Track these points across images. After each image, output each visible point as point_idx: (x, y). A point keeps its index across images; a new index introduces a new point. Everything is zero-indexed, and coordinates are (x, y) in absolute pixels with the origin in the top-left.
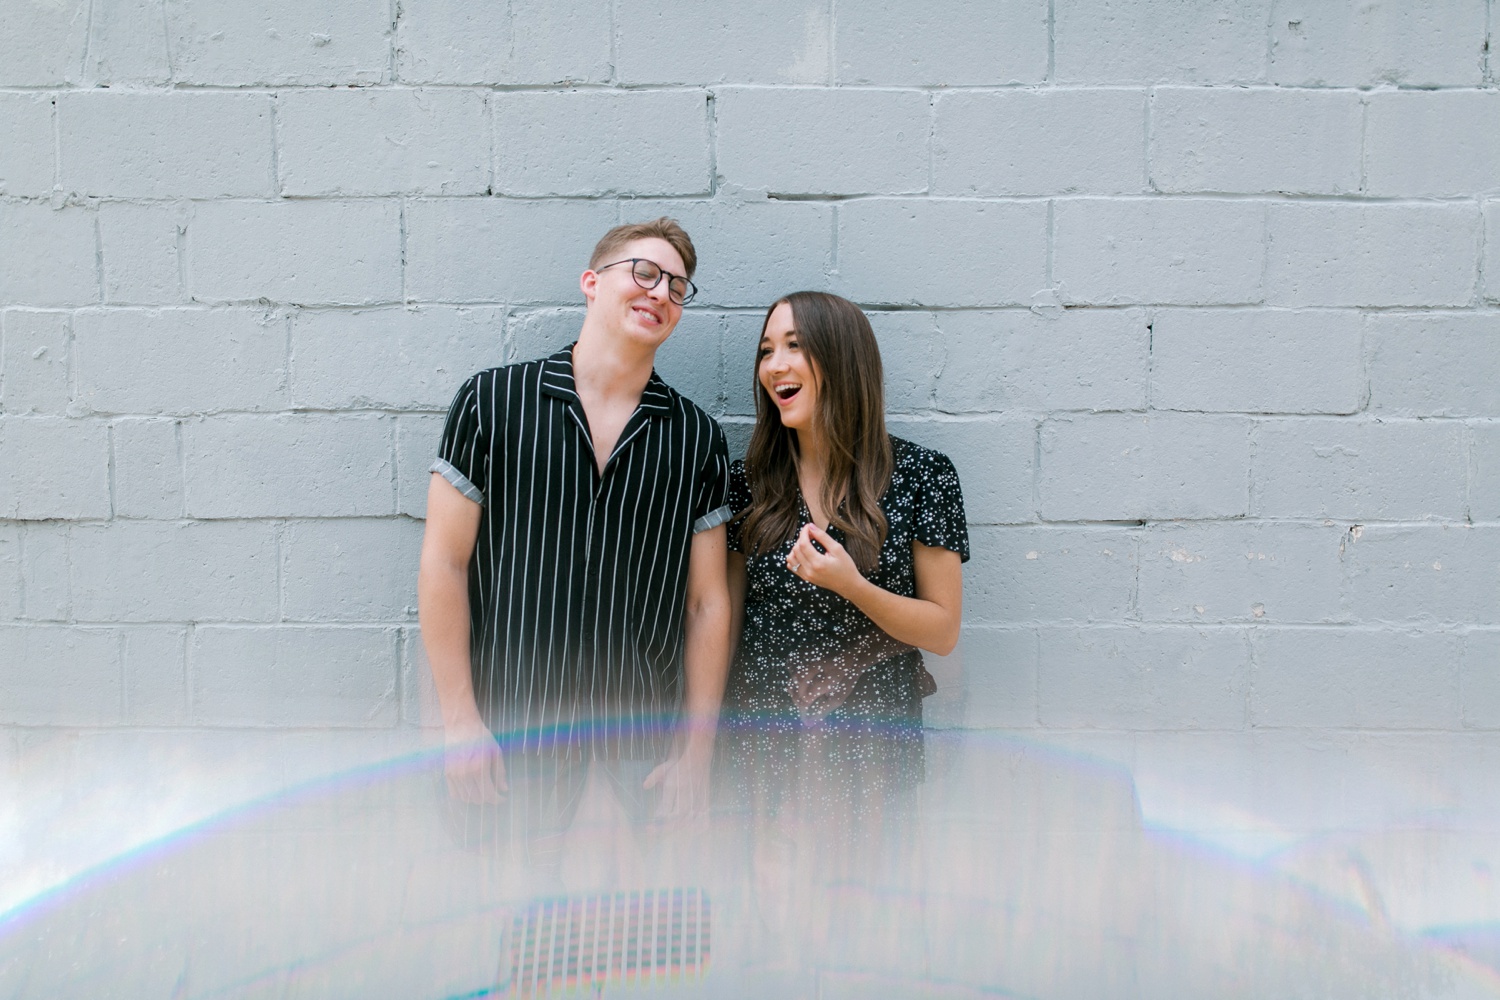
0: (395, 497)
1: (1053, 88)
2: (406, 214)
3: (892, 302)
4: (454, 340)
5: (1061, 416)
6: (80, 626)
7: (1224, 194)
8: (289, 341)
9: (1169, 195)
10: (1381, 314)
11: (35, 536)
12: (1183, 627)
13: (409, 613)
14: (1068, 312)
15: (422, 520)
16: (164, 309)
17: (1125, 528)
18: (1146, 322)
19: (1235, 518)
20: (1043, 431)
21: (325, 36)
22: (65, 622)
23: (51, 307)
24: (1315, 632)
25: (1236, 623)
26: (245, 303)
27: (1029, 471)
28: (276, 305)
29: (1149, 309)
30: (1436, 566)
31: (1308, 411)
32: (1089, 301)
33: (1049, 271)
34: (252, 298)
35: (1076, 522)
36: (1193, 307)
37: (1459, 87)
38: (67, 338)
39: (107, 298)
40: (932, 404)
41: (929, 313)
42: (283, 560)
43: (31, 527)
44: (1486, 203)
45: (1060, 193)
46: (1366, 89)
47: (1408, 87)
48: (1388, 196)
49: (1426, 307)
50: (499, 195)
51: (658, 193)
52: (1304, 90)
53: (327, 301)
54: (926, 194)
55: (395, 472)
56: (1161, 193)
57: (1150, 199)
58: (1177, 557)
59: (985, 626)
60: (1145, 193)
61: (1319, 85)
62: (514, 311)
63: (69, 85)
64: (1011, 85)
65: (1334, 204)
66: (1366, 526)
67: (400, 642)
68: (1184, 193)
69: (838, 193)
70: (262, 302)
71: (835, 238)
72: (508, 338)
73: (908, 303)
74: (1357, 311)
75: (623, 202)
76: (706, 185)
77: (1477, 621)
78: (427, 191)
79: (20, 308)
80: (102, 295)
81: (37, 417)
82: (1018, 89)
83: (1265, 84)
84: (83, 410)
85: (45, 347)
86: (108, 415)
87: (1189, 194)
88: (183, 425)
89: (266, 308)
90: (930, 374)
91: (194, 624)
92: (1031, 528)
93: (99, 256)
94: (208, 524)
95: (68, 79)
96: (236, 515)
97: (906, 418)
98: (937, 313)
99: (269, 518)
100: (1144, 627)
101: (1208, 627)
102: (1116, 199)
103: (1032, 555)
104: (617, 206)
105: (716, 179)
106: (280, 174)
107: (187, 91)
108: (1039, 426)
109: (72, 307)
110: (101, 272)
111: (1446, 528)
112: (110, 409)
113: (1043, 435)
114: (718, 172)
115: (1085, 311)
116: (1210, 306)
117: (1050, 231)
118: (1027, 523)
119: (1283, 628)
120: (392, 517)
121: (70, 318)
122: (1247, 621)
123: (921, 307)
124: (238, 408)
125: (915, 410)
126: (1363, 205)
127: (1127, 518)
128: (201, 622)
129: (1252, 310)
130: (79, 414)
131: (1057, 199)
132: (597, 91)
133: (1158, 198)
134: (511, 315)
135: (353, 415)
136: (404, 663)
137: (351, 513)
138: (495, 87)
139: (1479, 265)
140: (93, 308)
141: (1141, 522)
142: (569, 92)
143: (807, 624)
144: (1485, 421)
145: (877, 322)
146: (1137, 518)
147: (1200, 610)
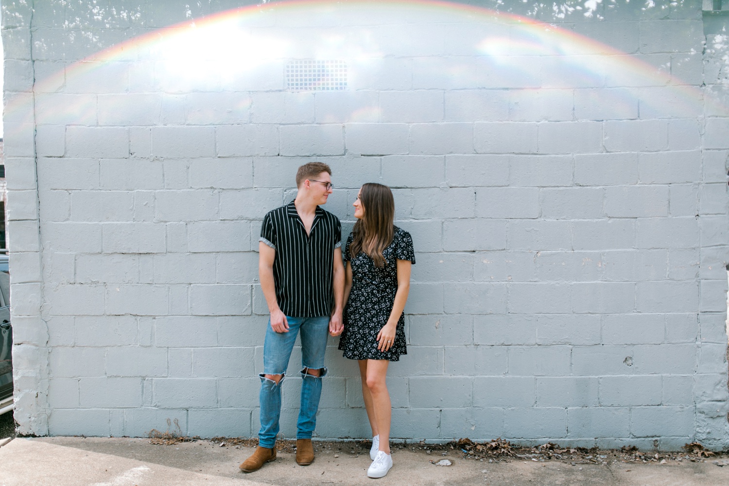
0: (251, 246)
1: (445, 123)
2: (254, 161)
3: (398, 186)
4: (268, 199)
5: (449, 220)
6: (156, 285)
7: (496, 153)
8: (219, 199)
9: (480, 154)
10: (544, 189)
11: (143, 257)
12: (487, 283)
13: (255, 280)
14: (451, 189)
15: (258, 252)
16: (182, 190)
17: (469, 253)
18: (474, 191)
19: (502, 250)
20: (444, 224)
21: (231, 110)
22: (152, 284)
23: (149, 190)
24: (527, 284)
25: (503, 282)
26: (207, 188)
27: (440, 236)
28: (216, 189)
29: (475, 188)
30: (563, 264)
31: (523, 217)
32: (457, 186)
33: (445, 177)
34: (209, 187)
35: (454, 252)
36: (488, 187)
37: (566, 121)
38: (154, 199)
39: (166, 187)
40: (411, 216)
41: (410, 189)
42: (217, 264)
43: (142, 255)
44: (575, 155)
45: (448, 153)
46: (539, 122)
47: (551, 121)
48: (546, 153)
49: (558, 186)
50: (282, 156)
51: (328, 155)
52: (520, 122)
53: (231, 187)
54: (408, 154)
55: (251, 238)
56: (478, 153)
57: (475, 155)
58: (485, 262)
59: (427, 283)
60: (473, 153)
61: (524, 121)
62: (286, 190)
63: (155, 125)
64: (432, 122)
65: (530, 156)
66: (542, 252)
67: (252, 289)
68: (485, 153)
69: (382, 154)
70: (211, 188)
71: (381, 167)
72: (284, 198)
73: (403, 186)
74: (537, 188)
75: (318, 157)
76: (343, 152)
77: (576, 281)
78: (261, 155)
79: (140, 190)
80: (164, 187)
81: (145, 222)
82: (435, 123)
83: (508, 121)
84: (158, 220)
85: (147, 202)
86: (166, 222)
87: (486, 153)
88: (188, 225)
89: (213, 190)
90: (410, 207)
91: (190, 284)
92: (441, 253)
93: (163, 175)
94: (195, 254)
95: (155, 123)
96: (203, 251)
97: (403, 221)
98: (412, 189)
99: (213, 252)
100: (475, 283)
101: (495, 283)
102: (465, 155)
103: (441, 262)
104: (317, 158)
105: (346, 151)
106: (217, 150)
107: (190, 126)
108: (443, 223)
109: (155, 190)
110: (164, 180)
111: (566, 252)
112: (166, 220)
113: (444, 226)
114: (346, 148)
115: (456, 188)
116: (493, 187)
117: (445, 165)
118: (440, 252)
119: (517, 283)
120: (250, 252)
121: (155, 194)
122: (506, 281)
123: (407, 188)
124: (204, 219)
125: (405, 218)
126: (538, 156)
127: (469, 250)
128: (193, 284)
129: (505, 187)
130: (157, 222)
131: (447, 155)
132: (310, 125)
133: (477, 155)
134: (285, 191)
135: (238, 221)
136: (253, 295)
137: (238, 251)
138: (280, 124)
139: (573, 174)
140: (161, 190)
141: (474, 251)
142: (302, 125)
143: (366, 281)
144: (576, 220)
145: (394, 191)
146: (473, 250)
147: (492, 278)
